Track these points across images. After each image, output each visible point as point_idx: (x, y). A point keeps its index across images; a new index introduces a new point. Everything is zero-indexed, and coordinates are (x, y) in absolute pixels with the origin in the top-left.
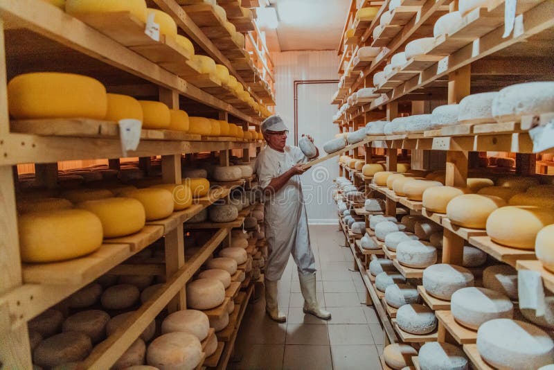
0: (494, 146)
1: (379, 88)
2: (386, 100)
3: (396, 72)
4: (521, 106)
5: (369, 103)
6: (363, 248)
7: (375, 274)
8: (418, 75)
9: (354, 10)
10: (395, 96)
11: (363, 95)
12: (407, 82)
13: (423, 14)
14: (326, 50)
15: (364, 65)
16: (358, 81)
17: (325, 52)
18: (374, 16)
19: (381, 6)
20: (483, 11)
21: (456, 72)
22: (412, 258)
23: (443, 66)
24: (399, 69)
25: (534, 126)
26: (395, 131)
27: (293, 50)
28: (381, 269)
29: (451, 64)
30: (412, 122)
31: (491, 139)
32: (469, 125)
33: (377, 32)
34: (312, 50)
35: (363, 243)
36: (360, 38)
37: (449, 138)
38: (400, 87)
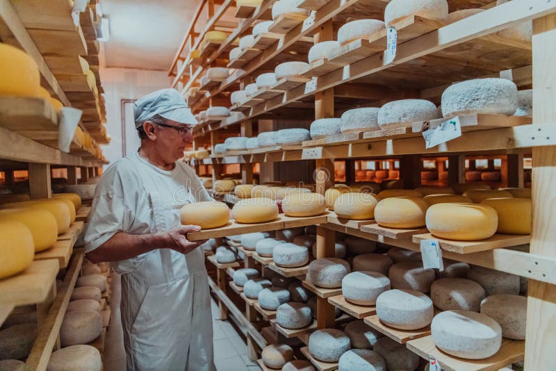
0: (370, 151)
1: (239, 106)
2: (241, 118)
3: (263, 91)
4: (405, 116)
5: (219, 122)
6: (219, 263)
7: (241, 283)
8: (283, 94)
9: (193, 34)
10: (252, 114)
11: (214, 114)
12: (269, 101)
13: (286, 42)
14: (156, 70)
15: (212, 86)
16: (202, 100)
17: (154, 72)
18: (223, 40)
19: (231, 32)
20: (365, 42)
21: (323, 93)
22: (289, 259)
23: (311, 87)
24: (267, 87)
25: (425, 129)
26: (263, 144)
27: (121, 67)
28: (246, 278)
29: (319, 85)
30: (283, 135)
31: (367, 145)
32: (358, 133)
33: (235, 55)
34: (141, 69)
35: (218, 257)
36: (205, 60)
37: (321, 148)
38: (259, 105)
